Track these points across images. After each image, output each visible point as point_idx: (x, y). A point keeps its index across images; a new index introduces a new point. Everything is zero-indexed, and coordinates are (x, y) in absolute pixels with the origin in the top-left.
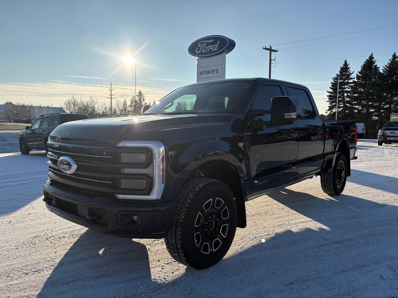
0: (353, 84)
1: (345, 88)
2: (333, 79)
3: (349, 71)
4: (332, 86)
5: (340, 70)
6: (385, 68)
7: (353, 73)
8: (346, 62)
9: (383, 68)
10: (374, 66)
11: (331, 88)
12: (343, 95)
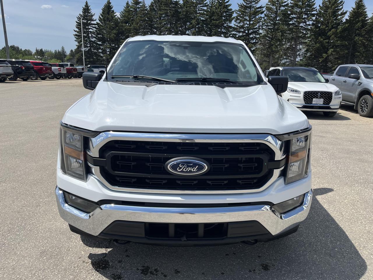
0: (97, 26)
1: (90, 29)
2: (78, 18)
3: (90, 12)
4: (77, 25)
5: (82, 10)
6: (121, 14)
7: (94, 15)
8: (87, 3)
9: (120, 14)
10: (112, 11)
11: (77, 28)
12: (88, 35)
